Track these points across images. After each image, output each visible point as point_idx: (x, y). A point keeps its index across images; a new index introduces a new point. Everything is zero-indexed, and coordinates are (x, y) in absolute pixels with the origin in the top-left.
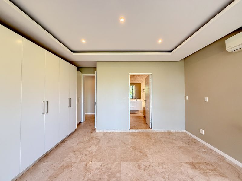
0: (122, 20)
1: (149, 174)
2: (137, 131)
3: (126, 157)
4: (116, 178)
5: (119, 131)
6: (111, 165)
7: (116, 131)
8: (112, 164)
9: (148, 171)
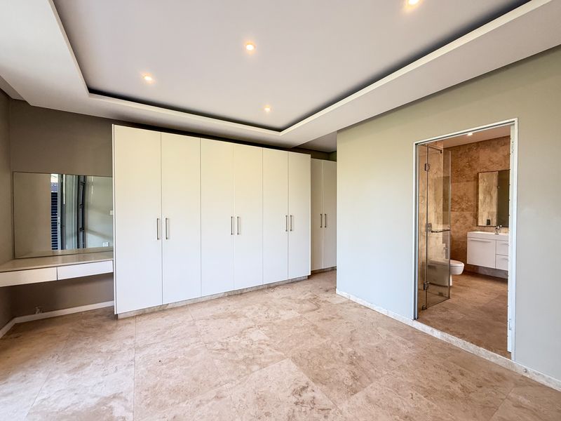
0: (250, 48)
1: (294, 416)
2: (437, 334)
3: (310, 358)
4: (247, 368)
5: (384, 311)
6: (271, 350)
7: (376, 308)
8: (273, 350)
9: (300, 412)
